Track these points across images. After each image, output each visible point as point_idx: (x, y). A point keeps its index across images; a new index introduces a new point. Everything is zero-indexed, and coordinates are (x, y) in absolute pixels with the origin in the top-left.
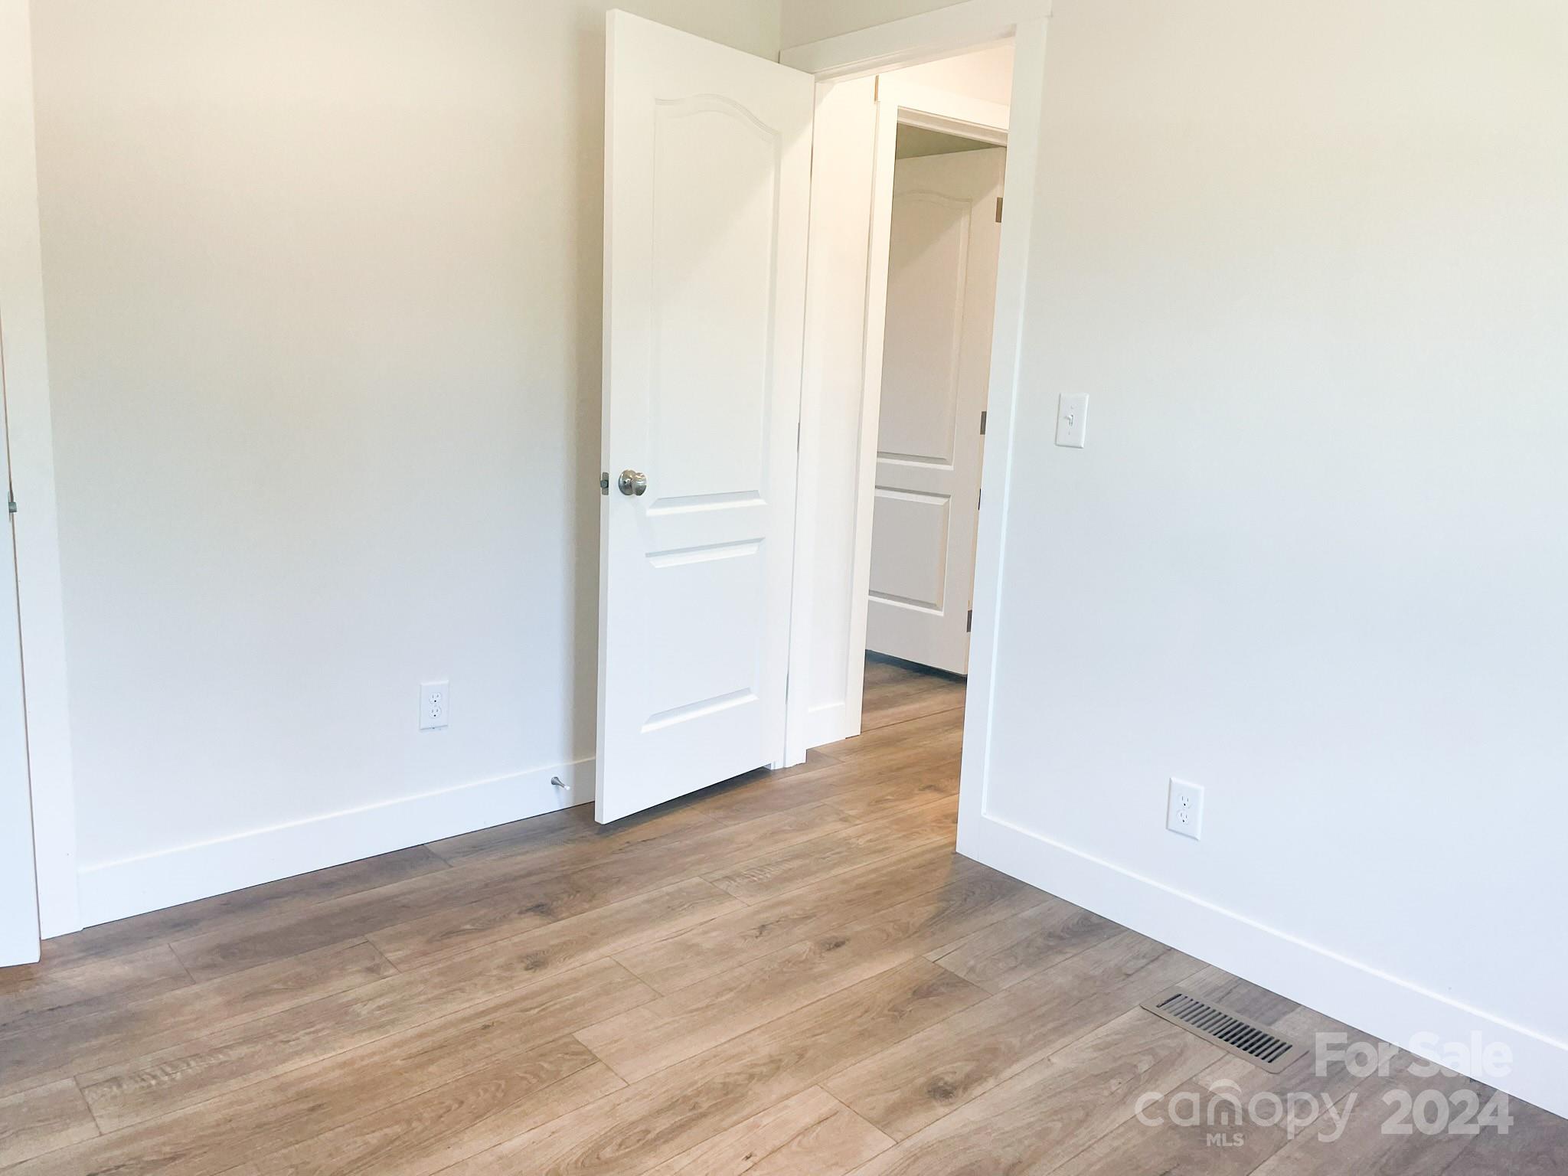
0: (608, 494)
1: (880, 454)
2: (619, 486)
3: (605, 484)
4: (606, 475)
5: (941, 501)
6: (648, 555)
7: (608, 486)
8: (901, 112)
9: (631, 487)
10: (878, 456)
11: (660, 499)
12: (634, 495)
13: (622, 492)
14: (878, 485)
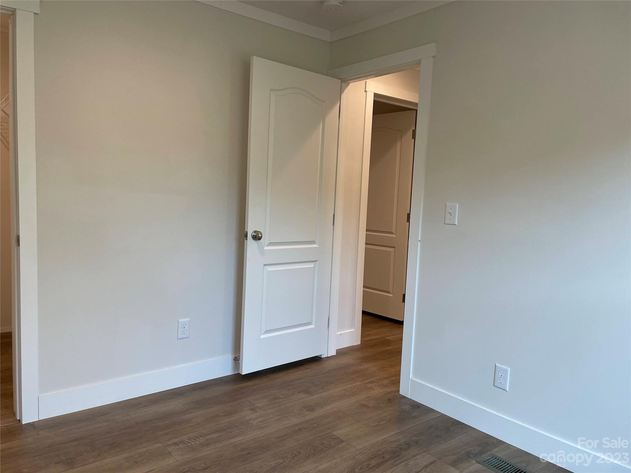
0: (247, 240)
1: (367, 230)
2: (252, 237)
3: (246, 236)
4: (247, 232)
5: (392, 250)
6: (265, 265)
7: (247, 237)
8: (376, 95)
9: (257, 237)
10: (366, 231)
11: (270, 243)
12: (258, 240)
13: (253, 239)
14: (366, 243)
